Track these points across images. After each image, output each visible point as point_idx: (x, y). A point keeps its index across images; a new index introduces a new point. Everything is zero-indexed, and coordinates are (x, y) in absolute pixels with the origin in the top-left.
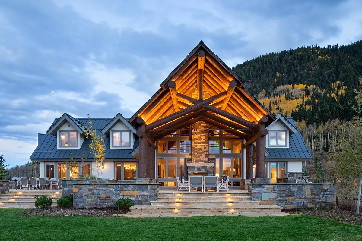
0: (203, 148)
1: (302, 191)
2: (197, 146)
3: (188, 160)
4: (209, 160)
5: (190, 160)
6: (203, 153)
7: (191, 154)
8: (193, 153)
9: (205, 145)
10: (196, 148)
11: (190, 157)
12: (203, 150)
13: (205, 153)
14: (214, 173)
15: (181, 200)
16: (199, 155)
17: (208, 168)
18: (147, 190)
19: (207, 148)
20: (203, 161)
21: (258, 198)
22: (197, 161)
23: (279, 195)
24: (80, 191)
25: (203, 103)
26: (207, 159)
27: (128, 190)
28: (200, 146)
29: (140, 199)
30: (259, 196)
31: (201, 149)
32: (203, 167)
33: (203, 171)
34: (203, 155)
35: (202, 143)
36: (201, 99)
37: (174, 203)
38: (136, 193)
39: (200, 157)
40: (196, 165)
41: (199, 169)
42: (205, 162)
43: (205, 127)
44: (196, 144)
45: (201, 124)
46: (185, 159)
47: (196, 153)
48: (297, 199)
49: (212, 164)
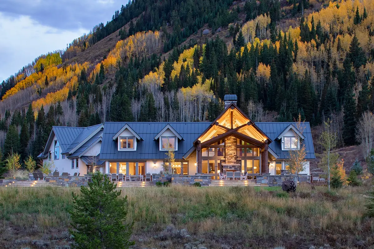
0: (233, 153)
1: (281, 179)
2: (229, 152)
3: (223, 161)
4: (237, 161)
5: (225, 161)
6: (233, 157)
7: (225, 157)
8: (226, 157)
9: (234, 151)
10: (228, 153)
11: (224, 159)
12: (233, 155)
13: (235, 157)
14: (240, 170)
15: (223, 184)
16: (230, 158)
17: (236, 167)
18: (207, 179)
19: (236, 153)
20: (233, 162)
21: (259, 182)
22: (229, 162)
23: (270, 181)
24: (175, 179)
25: (233, 131)
26: (236, 161)
27: (198, 179)
28: (231, 152)
29: (204, 183)
30: (260, 181)
31: (231, 154)
32: (233, 166)
33: (233, 169)
34: (233, 158)
35: (232, 150)
36: (232, 128)
37: (220, 185)
38: (201, 180)
39: (231, 159)
40: (228, 165)
41: (230, 168)
42: (235, 163)
43: (234, 139)
44: (229, 151)
45: (232, 137)
46: (221, 160)
47: (228, 157)
48: (278, 183)
49: (239, 165)
